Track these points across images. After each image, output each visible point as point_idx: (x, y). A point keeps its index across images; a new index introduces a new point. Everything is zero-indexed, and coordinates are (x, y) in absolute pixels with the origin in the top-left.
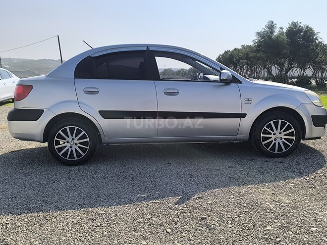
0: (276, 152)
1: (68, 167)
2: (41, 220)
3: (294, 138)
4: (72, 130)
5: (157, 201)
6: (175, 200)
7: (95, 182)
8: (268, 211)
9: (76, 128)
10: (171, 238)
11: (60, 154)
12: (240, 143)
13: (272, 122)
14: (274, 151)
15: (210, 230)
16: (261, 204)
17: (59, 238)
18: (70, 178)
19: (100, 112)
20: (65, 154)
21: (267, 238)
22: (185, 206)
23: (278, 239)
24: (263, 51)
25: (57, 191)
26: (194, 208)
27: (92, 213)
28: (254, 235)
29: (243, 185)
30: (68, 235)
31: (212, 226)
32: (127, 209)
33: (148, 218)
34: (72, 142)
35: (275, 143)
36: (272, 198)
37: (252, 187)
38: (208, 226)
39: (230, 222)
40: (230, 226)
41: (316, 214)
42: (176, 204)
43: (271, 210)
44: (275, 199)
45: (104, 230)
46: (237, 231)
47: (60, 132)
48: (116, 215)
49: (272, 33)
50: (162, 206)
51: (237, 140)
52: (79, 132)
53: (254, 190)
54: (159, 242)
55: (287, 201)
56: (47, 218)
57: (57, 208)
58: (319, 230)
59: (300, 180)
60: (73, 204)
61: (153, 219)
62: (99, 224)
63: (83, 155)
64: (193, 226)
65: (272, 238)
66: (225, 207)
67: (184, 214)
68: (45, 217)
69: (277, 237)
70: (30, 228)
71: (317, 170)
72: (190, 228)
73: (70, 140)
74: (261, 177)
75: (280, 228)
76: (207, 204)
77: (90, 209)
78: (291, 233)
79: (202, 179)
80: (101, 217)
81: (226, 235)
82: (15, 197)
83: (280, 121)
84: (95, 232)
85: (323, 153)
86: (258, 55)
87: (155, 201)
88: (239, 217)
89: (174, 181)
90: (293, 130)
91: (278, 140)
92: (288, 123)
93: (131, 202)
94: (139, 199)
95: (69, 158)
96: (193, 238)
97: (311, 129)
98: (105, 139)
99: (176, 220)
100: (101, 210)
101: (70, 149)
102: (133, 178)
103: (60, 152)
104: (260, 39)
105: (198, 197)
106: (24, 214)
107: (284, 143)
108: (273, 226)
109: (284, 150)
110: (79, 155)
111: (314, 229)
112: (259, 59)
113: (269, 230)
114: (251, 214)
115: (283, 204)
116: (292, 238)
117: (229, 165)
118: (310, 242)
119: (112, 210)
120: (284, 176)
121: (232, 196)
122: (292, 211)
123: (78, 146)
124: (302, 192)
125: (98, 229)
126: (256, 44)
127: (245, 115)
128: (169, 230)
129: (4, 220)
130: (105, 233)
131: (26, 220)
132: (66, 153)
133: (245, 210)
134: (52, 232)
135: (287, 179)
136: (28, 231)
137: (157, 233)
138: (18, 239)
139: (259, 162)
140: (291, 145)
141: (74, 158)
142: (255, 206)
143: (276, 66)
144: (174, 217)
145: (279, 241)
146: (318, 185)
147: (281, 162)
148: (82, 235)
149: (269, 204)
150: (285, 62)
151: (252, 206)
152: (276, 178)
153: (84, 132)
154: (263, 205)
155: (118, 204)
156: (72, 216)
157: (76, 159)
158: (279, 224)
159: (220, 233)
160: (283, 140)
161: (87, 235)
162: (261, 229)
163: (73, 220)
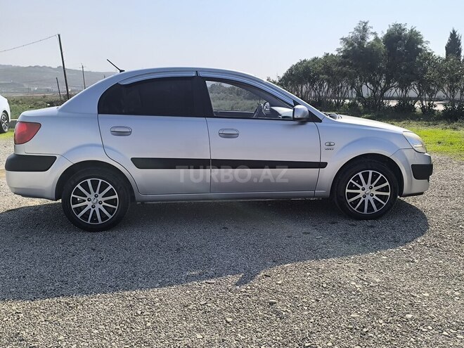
0: (365, 212)
1: (89, 234)
2: (63, 307)
3: (389, 194)
4: (95, 184)
5: (212, 281)
6: (236, 279)
7: (128, 254)
8: (354, 293)
9: (101, 180)
10: (233, 329)
11: (79, 216)
12: (319, 200)
13: (360, 174)
14: (363, 211)
15: (281, 318)
16: (345, 283)
17: (89, 331)
18: (94, 250)
19: (132, 159)
20: (86, 216)
21: (351, 329)
22: (249, 287)
23: (365, 330)
24: (351, 65)
25: (78, 268)
26: (261, 290)
27: (129, 298)
28: (336, 324)
29: (323, 258)
30: (100, 327)
31: (284, 313)
32: (173, 292)
33: (202, 303)
34: (95, 200)
35: (364, 201)
36: (359, 276)
37: (333, 261)
38: (278, 314)
39: (306, 308)
40: (306, 313)
41: (413, 296)
42: (237, 285)
43: (358, 292)
44: (362, 278)
45: (147, 319)
46: (315, 320)
47: (79, 186)
48: (161, 300)
49: (363, 38)
50: (219, 287)
51: (314, 197)
52: (104, 186)
53: (336, 265)
54: (217, 335)
55: (378, 280)
56: (71, 305)
57: (82, 291)
58: (416, 317)
59: (394, 250)
60: (103, 286)
61: (209, 305)
62: (139, 313)
63: (110, 217)
64: (260, 313)
65: (358, 328)
66: (299, 288)
67: (248, 298)
68: (68, 304)
69: (364, 327)
70: (50, 318)
71: (417, 237)
72: (256, 316)
73: (92, 196)
74: (345, 247)
75: (368, 316)
76: (277, 284)
77: (126, 293)
78: (381, 321)
79: (270, 250)
80: (141, 303)
81: (302, 325)
82: (24, 277)
83: (371, 172)
84: (136, 323)
85: (426, 214)
86: (344, 69)
87: (209, 281)
88: (318, 301)
89: (233, 254)
90: (387, 183)
91: (368, 197)
92: (381, 175)
93: (178, 282)
94: (188, 279)
95: (92, 221)
96: (260, 330)
97: (411, 183)
98: (139, 196)
99: (238, 305)
100: (141, 294)
101: (92, 210)
102: (178, 249)
103: (78, 213)
104: (347, 47)
105: (265, 275)
106: (39, 299)
107: (376, 201)
108: (359, 312)
109: (376, 210)
110: (104, 217)
111: (409, 316)
112: (345, 75)
113: (354, 318)
114: (332, 297)
115: (372, 284)
116: (383, 328)
117: (305, 230)
118: (404, 333)
119: (155, 293)
120: (375, 246)
121: (308, 274)
122: (383, 293)
123: (103, 206)
124: (397, 268)
125: (139, 319)
126: (341, 54)
127: (326, 163)
128: (230, 320)
129: (14, 308)
130: (149, 324)
131: (42, 308)
132: (87, 214)
133: (325, 292)
134: (80, 323)
135: (379, 249)
136: (48, 322)
137: (215, 323)
138: (36, 333)
139: (343, 225)
140: (385, 204)
141: (97, 221)
142: (337, 286)
143: (368, 84)
144: (235, 303)
145: (367, 332)
146: (417, 258)
147: (372, 227)
148: (118, 327)
149: (354, 283)
150: (380, 79)
151: (333, 286)
152: (365, 249)
153: (111, 187)
154: (348, 286)
155: (161, 285)
156: (103, 303)
157: (100, 222)
158: (366, 310)
159: (293, 322)
160: (374, 197)
161: (125, 327)
162: (345, 317)
163: (105, 307)
